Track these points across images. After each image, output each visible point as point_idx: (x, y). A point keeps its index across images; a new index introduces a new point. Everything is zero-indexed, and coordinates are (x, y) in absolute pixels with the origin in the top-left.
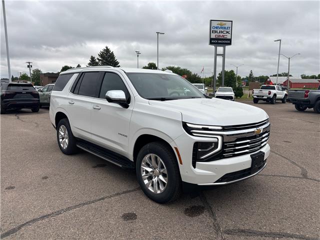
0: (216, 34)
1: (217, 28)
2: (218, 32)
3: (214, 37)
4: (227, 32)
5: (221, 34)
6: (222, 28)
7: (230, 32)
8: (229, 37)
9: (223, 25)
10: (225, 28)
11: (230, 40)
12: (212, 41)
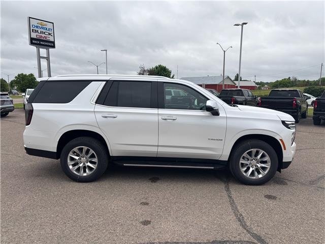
0: (37, 33)
1: (37, 27)
2: (39, 32)
3: (35, 37)
4: (49, 34)
5: (43, 35)
6: (42, 28)
7: (52, 34)
8: (51, 39)
9: (44, 25)
10: (46, 28)
11: (53, 43)
12: (34, 41)
